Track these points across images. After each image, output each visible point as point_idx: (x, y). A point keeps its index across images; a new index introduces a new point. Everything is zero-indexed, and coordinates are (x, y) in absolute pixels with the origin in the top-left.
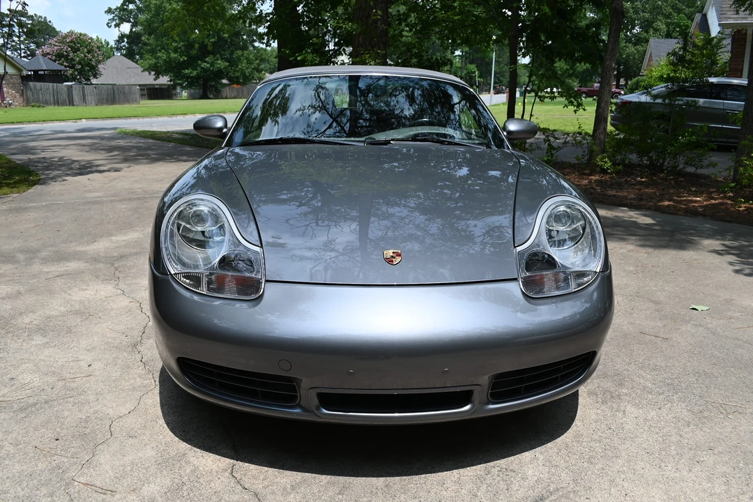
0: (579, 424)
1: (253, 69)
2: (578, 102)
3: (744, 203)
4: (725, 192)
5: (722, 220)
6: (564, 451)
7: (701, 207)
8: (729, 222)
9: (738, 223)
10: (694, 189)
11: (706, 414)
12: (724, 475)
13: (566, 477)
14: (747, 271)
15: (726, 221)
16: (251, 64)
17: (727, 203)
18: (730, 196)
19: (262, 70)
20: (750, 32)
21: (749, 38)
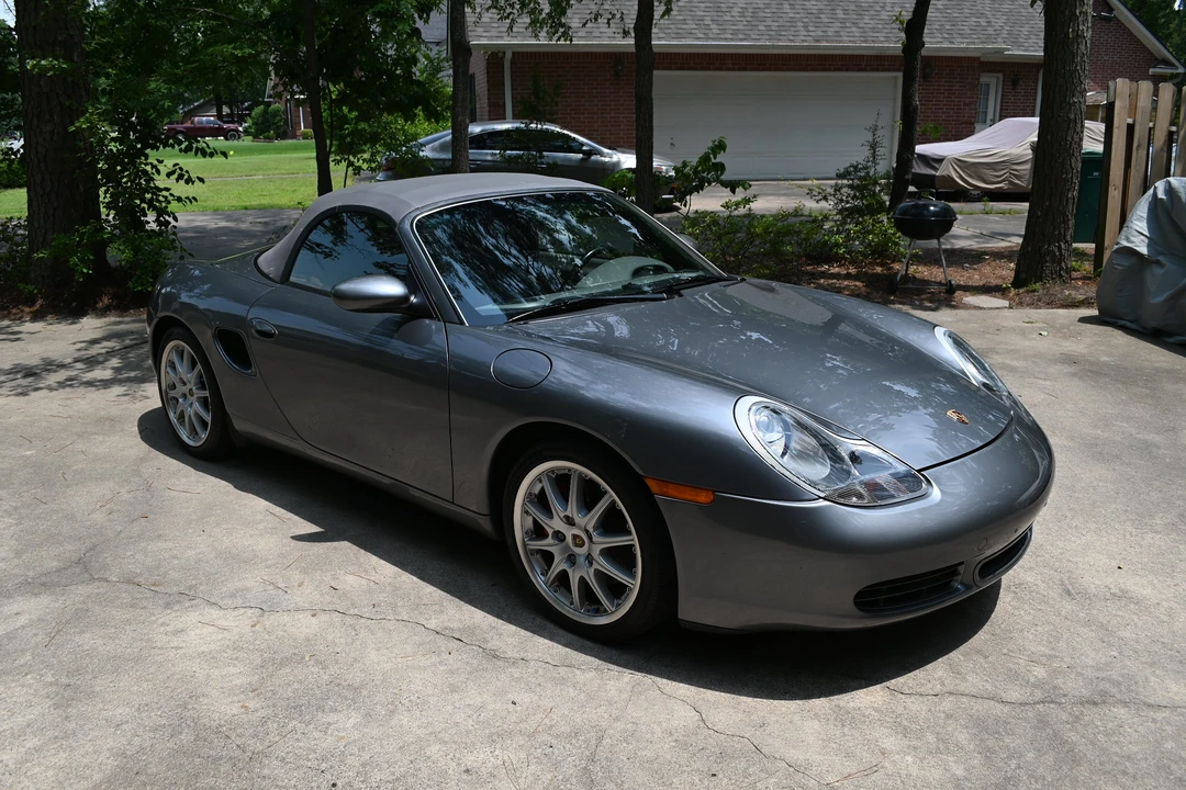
20: (509, 56)
21: (507, 64)
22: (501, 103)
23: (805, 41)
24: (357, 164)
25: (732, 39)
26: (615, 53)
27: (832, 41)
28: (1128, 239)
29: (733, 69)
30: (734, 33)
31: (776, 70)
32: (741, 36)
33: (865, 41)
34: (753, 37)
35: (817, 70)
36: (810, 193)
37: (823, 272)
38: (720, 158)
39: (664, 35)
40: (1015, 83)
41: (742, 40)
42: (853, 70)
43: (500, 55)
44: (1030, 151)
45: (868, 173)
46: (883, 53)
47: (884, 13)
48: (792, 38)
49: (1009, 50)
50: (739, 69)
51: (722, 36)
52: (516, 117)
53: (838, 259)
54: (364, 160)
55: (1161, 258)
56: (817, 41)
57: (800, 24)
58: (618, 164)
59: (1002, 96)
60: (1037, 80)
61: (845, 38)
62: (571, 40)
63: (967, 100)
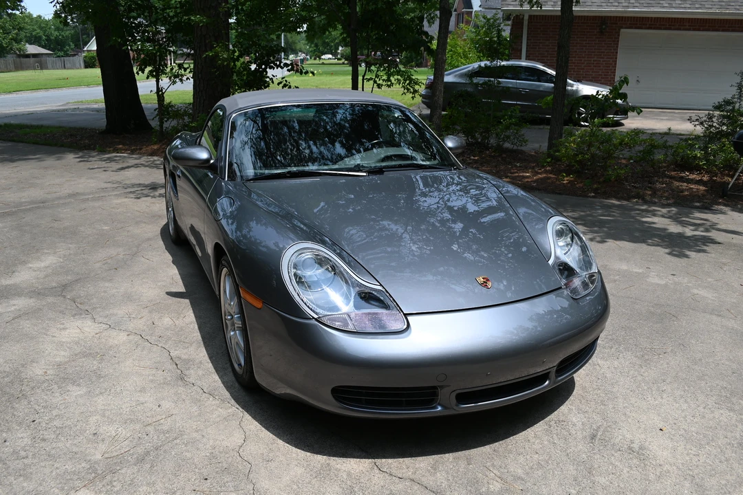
0: (578, 379)
1: (11, 39)
2: (414, 89)
3: (567, 177)
4: (543, 167)
5: (553, 192)
6: (583, 401)
7: (535, 182)
8: (560, 194)
9: (566, 195)
10: (518, 164)
11: (646, 357)
12: (682, 397)
13: (597, 418)
14: (598, 239)
15: (556, 193)
16: (8, 34)
17: (551, 178)
18: (549, 170)
19: (21, 40)
20: (526, 18)
21: (526, 23)
22: (519, 48)
24: (378, 82)
25: (689, 8)
26: (602, 17)
29: (689, 30)
31: (723, 31)
32: (697, 6)
34: (707, 6)
36: (690, 120)
37: (682, 177)
39: (638, 5)
41: (697, 8)
43: (521, 17)
45: (734, 107)
48: (738, 7)
50: (694, 30)
51: (683, 6)
52: (528, 58)
53: (698, 169)
54: (383, 80)
58: (577, 91)
62: (541, 7)
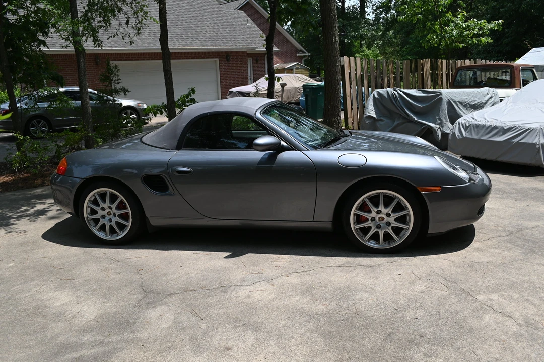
23: (179, 46)
25: (148, 46)
26: (95, 54)
27: (190, 46)
28: (369, 113)
29: (149, 60)
30: (149, 43)
33: (204, 46)
35: (185, 59)
38: (193, 96)
40: (257, 61)
42: (199, 58)
44: (280, 87)
46: (210, 51)
47: (207, 34)
49: (257, 48)
51: (143, 45)
55: (381, 118)
56: (184, 46)
57: (175, 39)
59: (253, 67)
60: (264, 59)
61: (195, 45)
63: (244, 69)
